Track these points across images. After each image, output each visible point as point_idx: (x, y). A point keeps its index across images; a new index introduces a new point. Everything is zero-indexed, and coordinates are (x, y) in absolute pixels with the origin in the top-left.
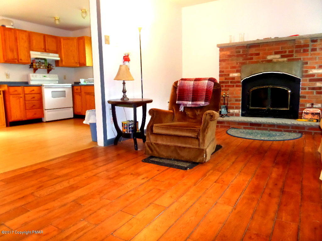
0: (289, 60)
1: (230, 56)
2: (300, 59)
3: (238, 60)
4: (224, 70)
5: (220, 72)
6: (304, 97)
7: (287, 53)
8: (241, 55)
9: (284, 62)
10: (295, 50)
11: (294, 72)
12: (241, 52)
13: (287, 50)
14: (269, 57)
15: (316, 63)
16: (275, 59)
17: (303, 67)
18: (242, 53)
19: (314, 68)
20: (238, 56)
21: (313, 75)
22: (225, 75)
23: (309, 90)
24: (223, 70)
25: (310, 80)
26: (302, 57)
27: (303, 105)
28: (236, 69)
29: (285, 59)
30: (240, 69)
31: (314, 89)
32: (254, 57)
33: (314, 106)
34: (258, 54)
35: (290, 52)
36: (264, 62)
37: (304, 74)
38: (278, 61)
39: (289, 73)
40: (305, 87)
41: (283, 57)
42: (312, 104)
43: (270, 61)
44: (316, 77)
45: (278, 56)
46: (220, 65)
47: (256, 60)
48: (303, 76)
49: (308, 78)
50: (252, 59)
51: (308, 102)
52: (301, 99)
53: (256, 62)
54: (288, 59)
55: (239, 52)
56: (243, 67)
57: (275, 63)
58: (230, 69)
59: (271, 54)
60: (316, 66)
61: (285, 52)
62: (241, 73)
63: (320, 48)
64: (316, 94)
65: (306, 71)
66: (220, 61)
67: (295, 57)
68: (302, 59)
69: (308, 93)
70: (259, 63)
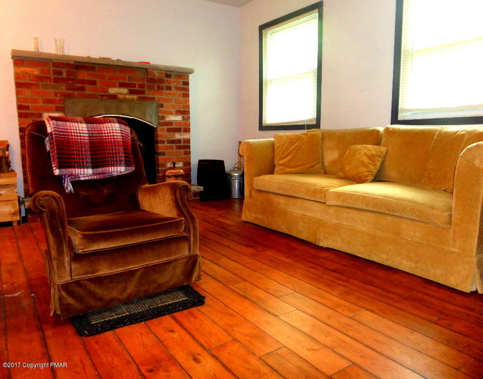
0: (140, 99)
1: (39, 78)
2: (154, 98)
3: (57, 89)
4: (30, 105)
5: (19, 107)
6: (164, 154)
7: (137, 88)
8: (63, 80)
9: (133, 100)
10: (146, 84)
11: (148, 118)
12: (64, 74)
13: (137, 83)
14: (112, 91)
15: (173, 106)
16: (121, 94)
17: (158, 112)
18: (66, 76)
19: (171, 113)
20: (57, 80)
21: (170, 123)
22: (32, 114)
23: (168, 143)
24: (26, 104)
25: (169, 130)
26: (156, 96)
27: (164, 165)
28: (56, 105)
29: (135, 97)
30: (63, 105)
31: (173, 142)
32: (87, 87)
33: (176, 166)
34: (93, 83)
35: (140, 86)
36: (104, 98)
37: (160, 121)
38: (125, 98)
39: (142, 117)
40: (164, 139)
41: (131, 92)
42: (174, 164)
43: (114, 97)
44: (174, 126)
45: (125, 91)
46: (18, 93)
47: (90, 93)
48: (160, 124)
49: (166, 127)
50: (83, 89)
51: (169, 160)
52: (160, 157)
53: (89, 96)
54: (139, 97)
55: (61, 73)
56: (69, 103)
57: (121, 101)
58: (41, 104)
59: (114, 86)
60: (173, 110)
61: (134, 85)
62: (65, 113)
63: (175, 87)
64: (176, 149)
65: (163, 118)
66: (19, 85)
67: (148, 94)
68: (156, 100)
69: (167, 148)
70: (97, 98)
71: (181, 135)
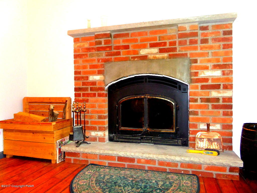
0: (170, 57)
1: (88, 49)
2: (186, 54)
3: (99, 56)
4: (82, 70)
5: (76, 73)
6: (196, 113)
7: (168, 46)
8: (103, 49)
9: (163, 58)
10: (177, 40)
11: (178, 75)
12: (103, 43)
13: (168, 42)
14: (143, 52)
15: (209, 61)
16: (151, 54)
17: (190, 68)
18: (104, 45)
19: (207, 68)
20: (99, 49)
21: (206, 80)
22: (82, 77)
23: (201, 102)
24: (79, 70)
25: (203, 87)
26: (188, 52)
27: (195, 126)
28: (98, 69)
29: (166, 55)
30: (103, 69)
31: (208, 100)
32: (122, 51)
33: (211, 128)
34: (127, 47)
35: (171, 44)
36: (136, 59)
37: (193, 77)
38: (155, 57)
39: (172, 75)
40: (196, 97)
41: (161, 51)
42: (208, 125)
43: (144, 58)
44: (210, 83)
45: (155, 50)
46: (75, 62)
47: (124, 56)
48: (192, 81)
49: (199, 84)
50: (119, 54)
51: (202, 121)
52: (191, 116)
53: (126, 59)
54: (170, 55)
55: (100, 43)
56: (108, 65)
57: (151, 60)
58: (88, 69)
59: (144, 47)
60: (210, 65)
61: (165, 44)
62: (104, 76)
63: (212, 39)
64: (212, 108)
65: (196, 74)
66: (75, 56)
67: (179, 51)
68: (189, 56)
69: (200, 107)
70: (130, 60)
71: (220, 93)
